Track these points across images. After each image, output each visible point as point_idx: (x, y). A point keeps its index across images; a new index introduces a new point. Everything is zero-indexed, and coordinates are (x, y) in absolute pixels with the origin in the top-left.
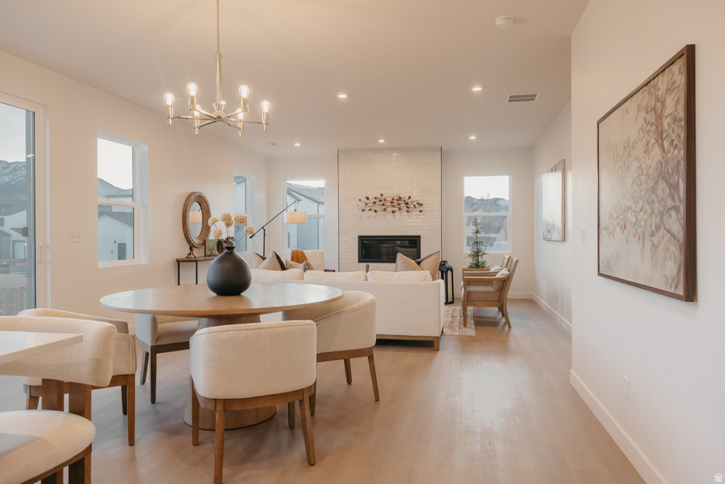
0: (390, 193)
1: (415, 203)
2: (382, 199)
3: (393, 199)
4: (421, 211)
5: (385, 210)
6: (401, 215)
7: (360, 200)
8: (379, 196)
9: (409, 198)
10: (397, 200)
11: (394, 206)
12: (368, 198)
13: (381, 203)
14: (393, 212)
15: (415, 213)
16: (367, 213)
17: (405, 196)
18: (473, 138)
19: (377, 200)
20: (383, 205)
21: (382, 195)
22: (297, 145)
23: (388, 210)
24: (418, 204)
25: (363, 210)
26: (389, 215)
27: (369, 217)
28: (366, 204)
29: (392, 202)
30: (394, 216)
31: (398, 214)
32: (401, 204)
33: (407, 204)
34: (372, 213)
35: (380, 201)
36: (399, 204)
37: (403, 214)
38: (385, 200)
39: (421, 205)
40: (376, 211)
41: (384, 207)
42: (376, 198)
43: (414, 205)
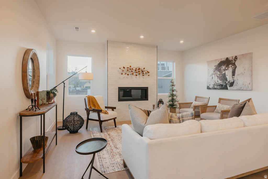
0: (134, 66)
1: (146, 72)
2: (131, 68)
3: (136, 69)
4: (149, 75)
5: (133, 74)
6: (139, 77)
7: (120, 68)
8: (129, 67)
9: (144, 69)
10: (138, 69)
11: (137, 72)
12: (124, 68)
13: (130, 70)
14: (136, 75)
15: (146, 76)
16: (124, 75)
17: (142, 68)
18: (182, 42)
19: (129, 69)
20: (132, 71)
21: (130, 66)
22: (93, 31)
23: (134, 74)
24: (147, 72)
25: (122, 74)
26: (134, 77)
27: (124, 77)
28: (123, 71)
29: (136, 70)
30: (136, 78)
31: (138, 76)
32: (140, 72)
33: (143, 72)
34: (126, 75)
35: (130, 69)
36: (139, 72)
37: (140, 76)
38: (132, 69)
39: (149, 72)
40: (128, 75)
41: (132, 73)
42: (128, 68)
43: (146, 73)
